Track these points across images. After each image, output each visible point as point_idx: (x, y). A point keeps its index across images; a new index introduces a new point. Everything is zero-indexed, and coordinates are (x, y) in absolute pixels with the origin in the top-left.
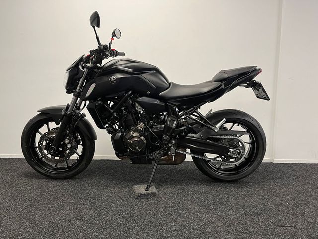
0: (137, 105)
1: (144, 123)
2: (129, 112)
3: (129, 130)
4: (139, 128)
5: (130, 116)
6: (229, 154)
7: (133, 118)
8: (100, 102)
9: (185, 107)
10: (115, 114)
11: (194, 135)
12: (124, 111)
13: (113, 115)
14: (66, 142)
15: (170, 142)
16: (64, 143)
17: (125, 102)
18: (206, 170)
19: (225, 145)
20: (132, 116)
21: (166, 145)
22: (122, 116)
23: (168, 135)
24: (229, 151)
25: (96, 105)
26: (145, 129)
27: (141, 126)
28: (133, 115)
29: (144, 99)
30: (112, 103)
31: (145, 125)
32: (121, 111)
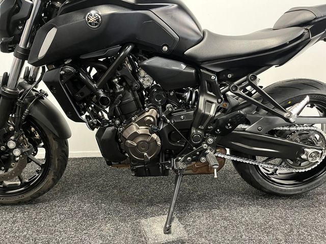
0: (142, 73)
1: (156, 108)
2: (128, 88)
3: (130, 122)
4: (148, 118)
5: (130, 95)
6: (304, 156)
7: (135, 100)
8: (69, 68)
9: (230, 76)
10: (101, 92)
11: (248, 128)
12: (118, 86)
13: (98, 95)
14: (11, 145)
15: (204, 140)
16: (7, 147)
17: (119, 69)
18: (257, 181)
19: (296, 141)
20: (134, 95)
21: (197, 146)
22: (114, 95)
23: (200, 129)
24: (303, 152)
25: (61, 76)
26: (159, 119)
27: (151, 113)
28: (136, 92)
29: (156, 62)
30: (94, 72)
31: (158, 112)
32: (113, 86)
